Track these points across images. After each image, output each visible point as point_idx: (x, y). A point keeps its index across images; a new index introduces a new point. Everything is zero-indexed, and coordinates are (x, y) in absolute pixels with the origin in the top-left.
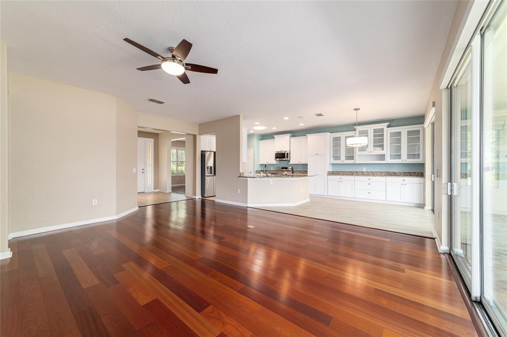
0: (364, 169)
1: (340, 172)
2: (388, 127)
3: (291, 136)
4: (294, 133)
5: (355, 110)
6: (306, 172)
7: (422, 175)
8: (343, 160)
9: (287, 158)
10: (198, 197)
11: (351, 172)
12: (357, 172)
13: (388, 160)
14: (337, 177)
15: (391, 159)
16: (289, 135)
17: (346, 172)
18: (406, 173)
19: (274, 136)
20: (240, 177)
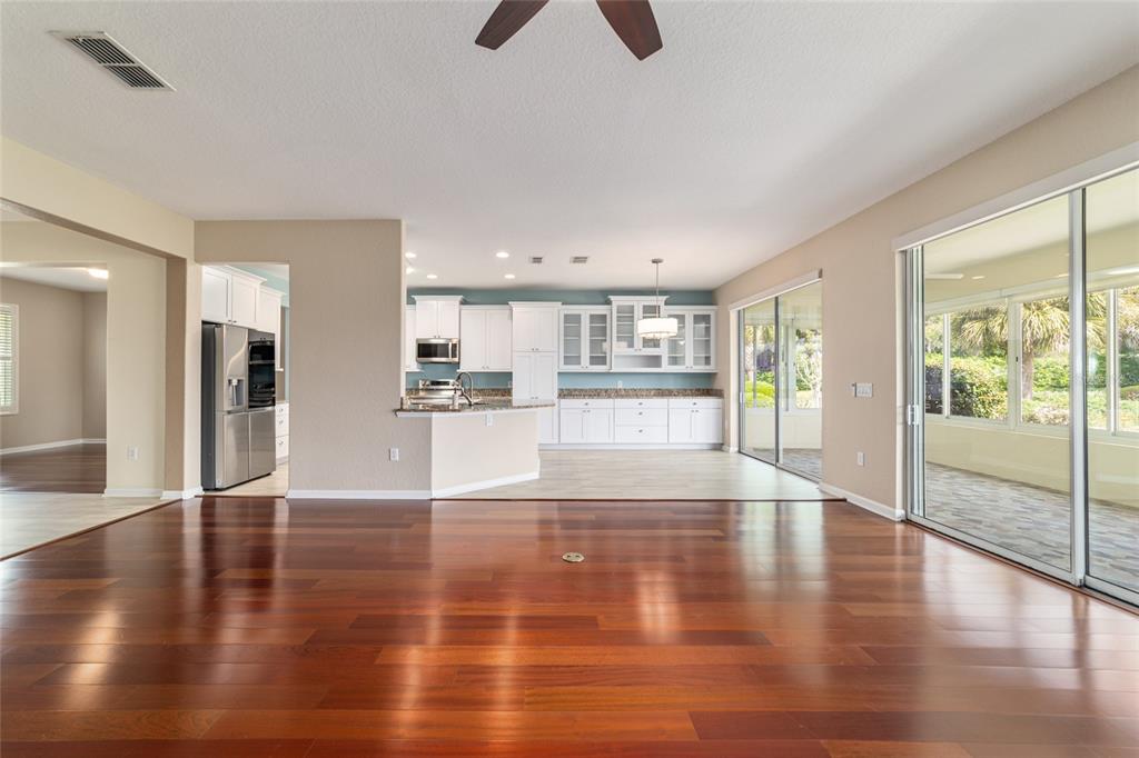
0: (620, 385)
1: (575, 390)
2: (666, 304)
3: (464, 303)
4: (471, 297)
5: (654, 262)
6: (508, 392)
7: (719, 394)
8: (585, 365)
9: (454, 356)
10: (192, 491)
11: (596, 390)
12: (606, 391)
13: (666, 367)
14: (578, 403)
15: (669, 364)
16: (460, 297)
17: (586, 391)
18: (698, 390)
19: (416, 297)
20: (401, 410)
